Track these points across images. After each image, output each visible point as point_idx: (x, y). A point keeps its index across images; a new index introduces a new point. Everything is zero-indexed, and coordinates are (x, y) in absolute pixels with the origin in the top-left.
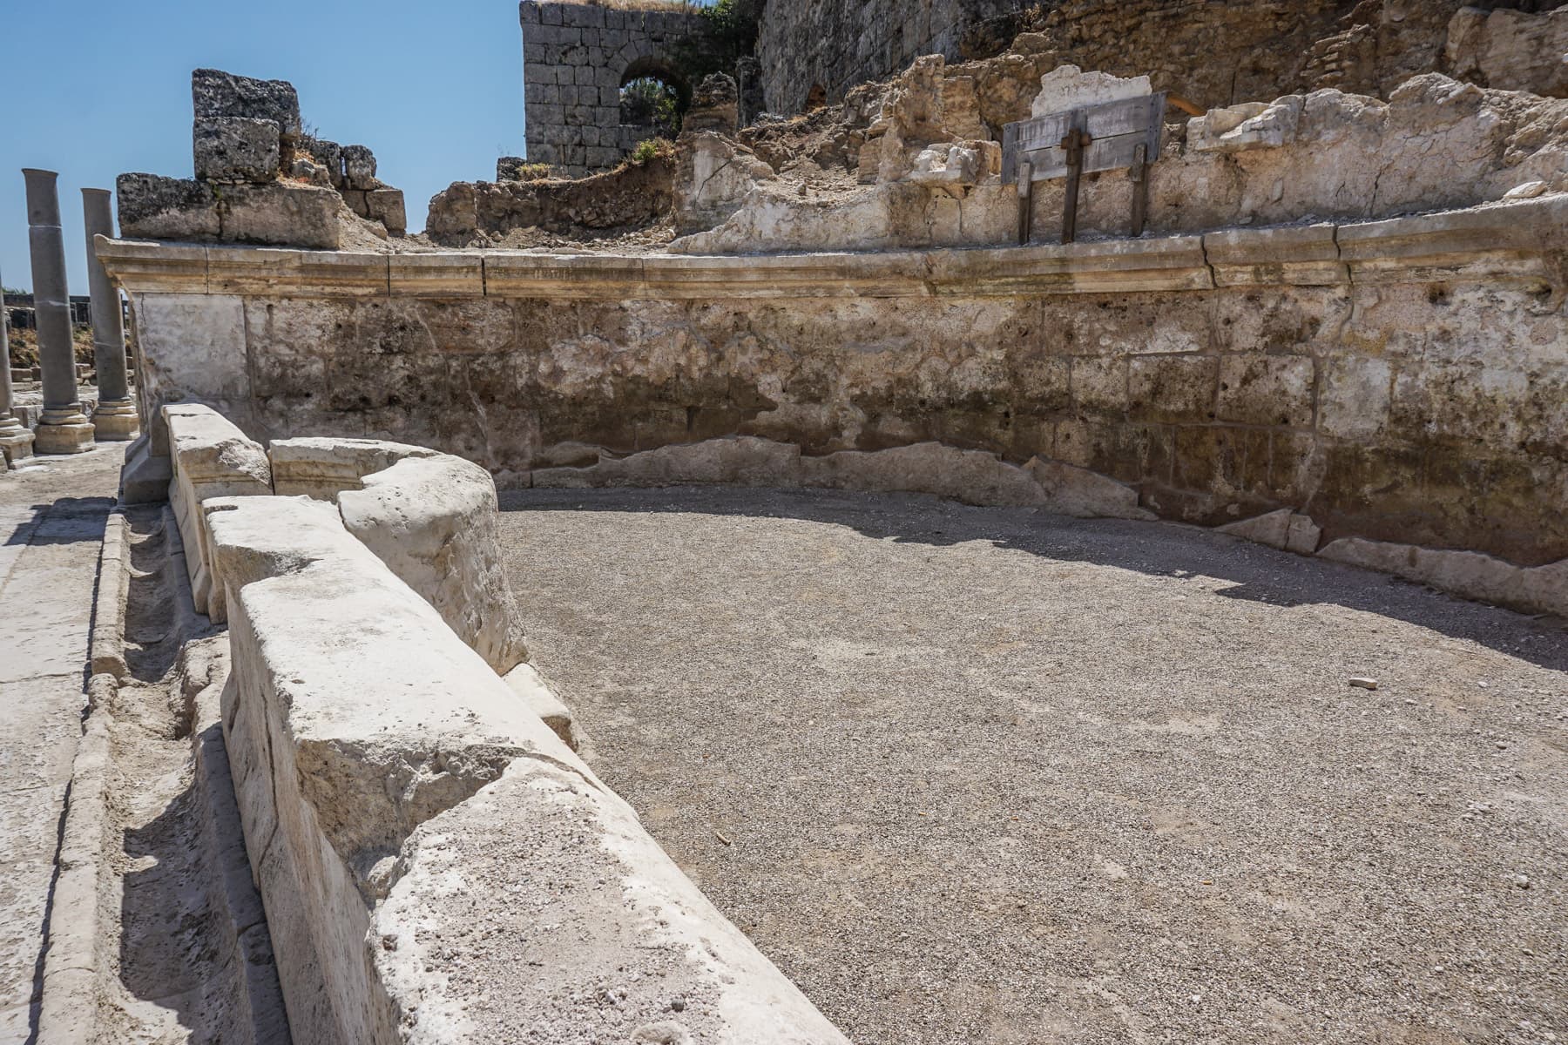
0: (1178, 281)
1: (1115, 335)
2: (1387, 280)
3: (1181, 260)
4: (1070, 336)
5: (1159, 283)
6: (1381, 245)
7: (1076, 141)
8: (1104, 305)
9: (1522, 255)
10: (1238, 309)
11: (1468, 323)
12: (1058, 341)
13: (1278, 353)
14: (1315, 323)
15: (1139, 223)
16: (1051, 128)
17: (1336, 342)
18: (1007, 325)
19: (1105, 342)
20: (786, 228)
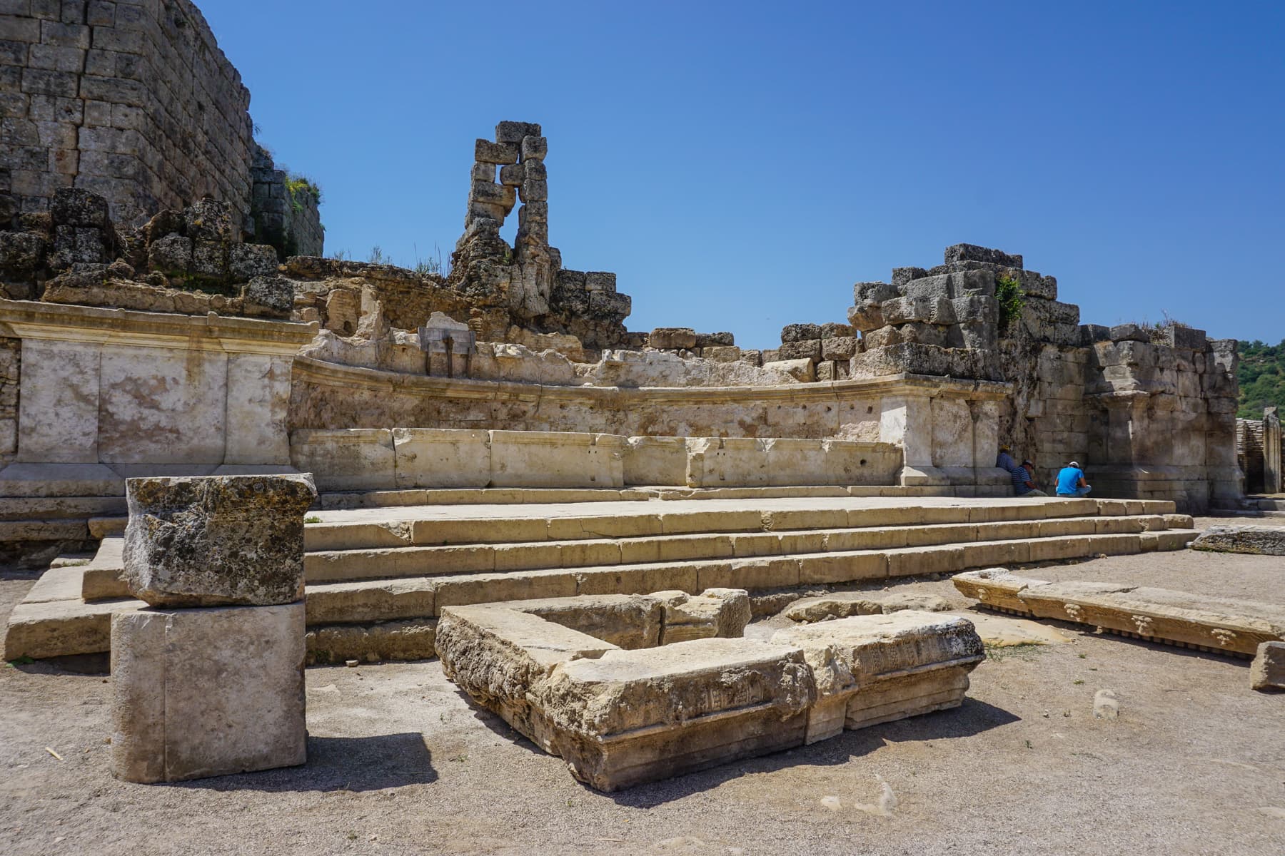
0: (484, 396)
1: (455, 413)
2: (550, 402)
3: (490, 389)
4: (439, 412)
5: (476, 396)
6: (554, 393)
7: (448, 342)
8: (450, 402)
9: (590, 399)
10: (499, 406)
11: (571, 414)
12: (435, 414)
13: (514, 421)
14: (524, 413)
15: (466, 373)
16: (436, 333)
17: (533, 418)
18: (416, 406)
19: (452, 415)
20: (342, 352)
